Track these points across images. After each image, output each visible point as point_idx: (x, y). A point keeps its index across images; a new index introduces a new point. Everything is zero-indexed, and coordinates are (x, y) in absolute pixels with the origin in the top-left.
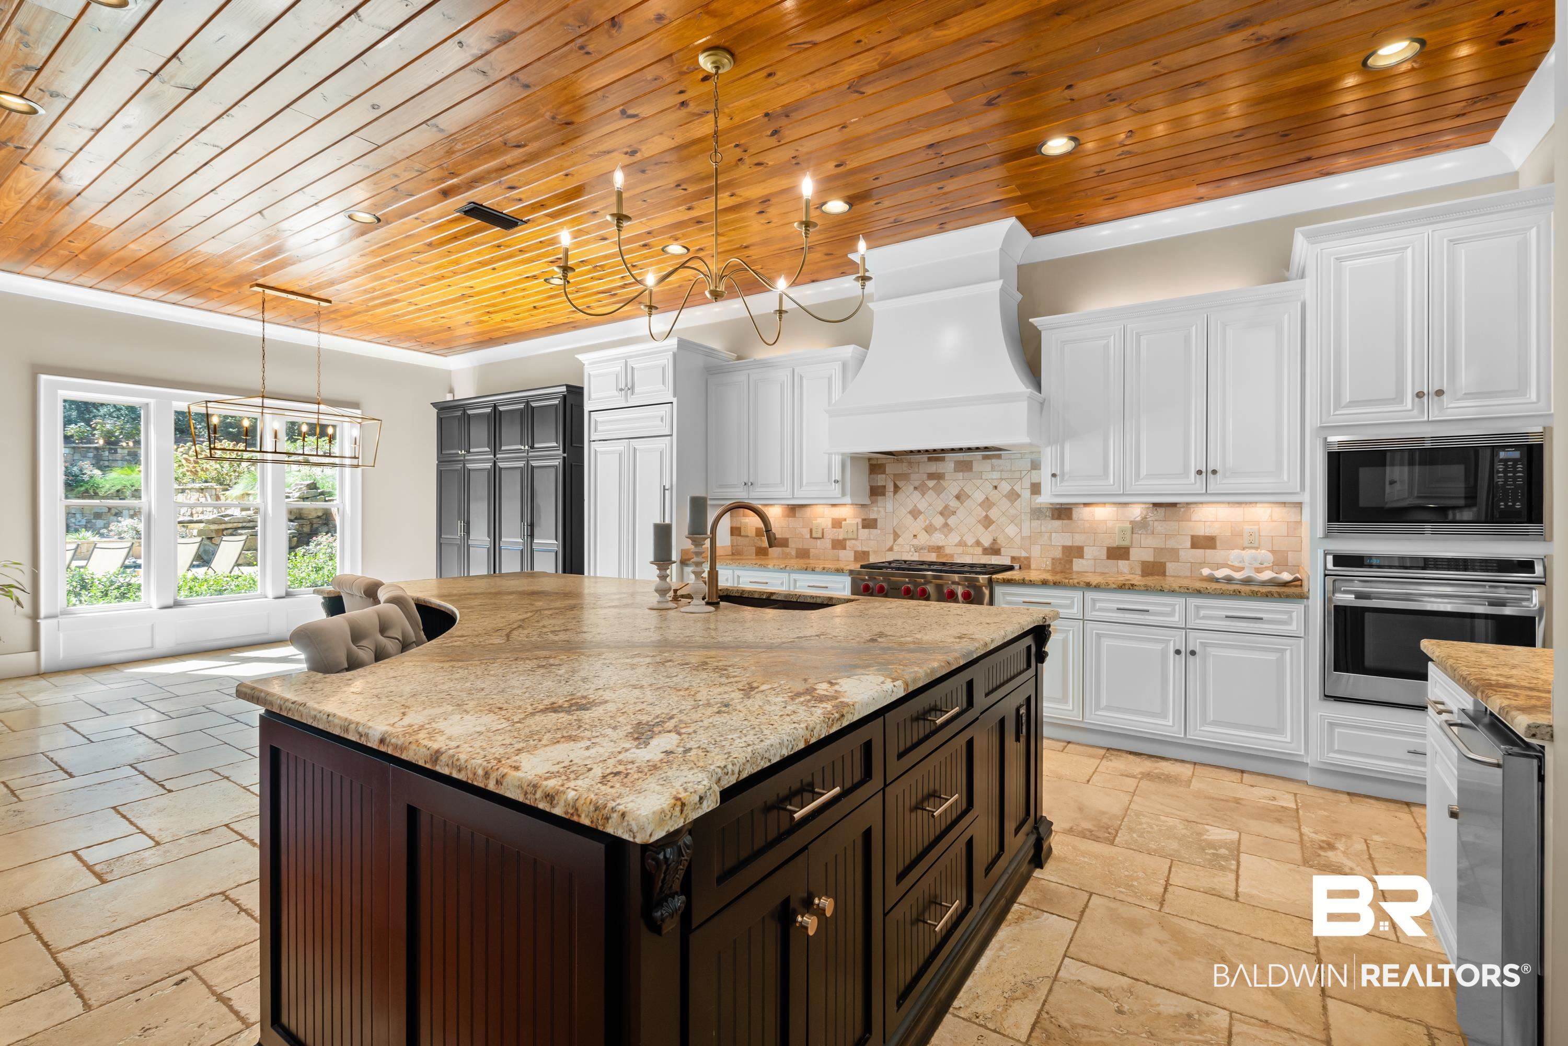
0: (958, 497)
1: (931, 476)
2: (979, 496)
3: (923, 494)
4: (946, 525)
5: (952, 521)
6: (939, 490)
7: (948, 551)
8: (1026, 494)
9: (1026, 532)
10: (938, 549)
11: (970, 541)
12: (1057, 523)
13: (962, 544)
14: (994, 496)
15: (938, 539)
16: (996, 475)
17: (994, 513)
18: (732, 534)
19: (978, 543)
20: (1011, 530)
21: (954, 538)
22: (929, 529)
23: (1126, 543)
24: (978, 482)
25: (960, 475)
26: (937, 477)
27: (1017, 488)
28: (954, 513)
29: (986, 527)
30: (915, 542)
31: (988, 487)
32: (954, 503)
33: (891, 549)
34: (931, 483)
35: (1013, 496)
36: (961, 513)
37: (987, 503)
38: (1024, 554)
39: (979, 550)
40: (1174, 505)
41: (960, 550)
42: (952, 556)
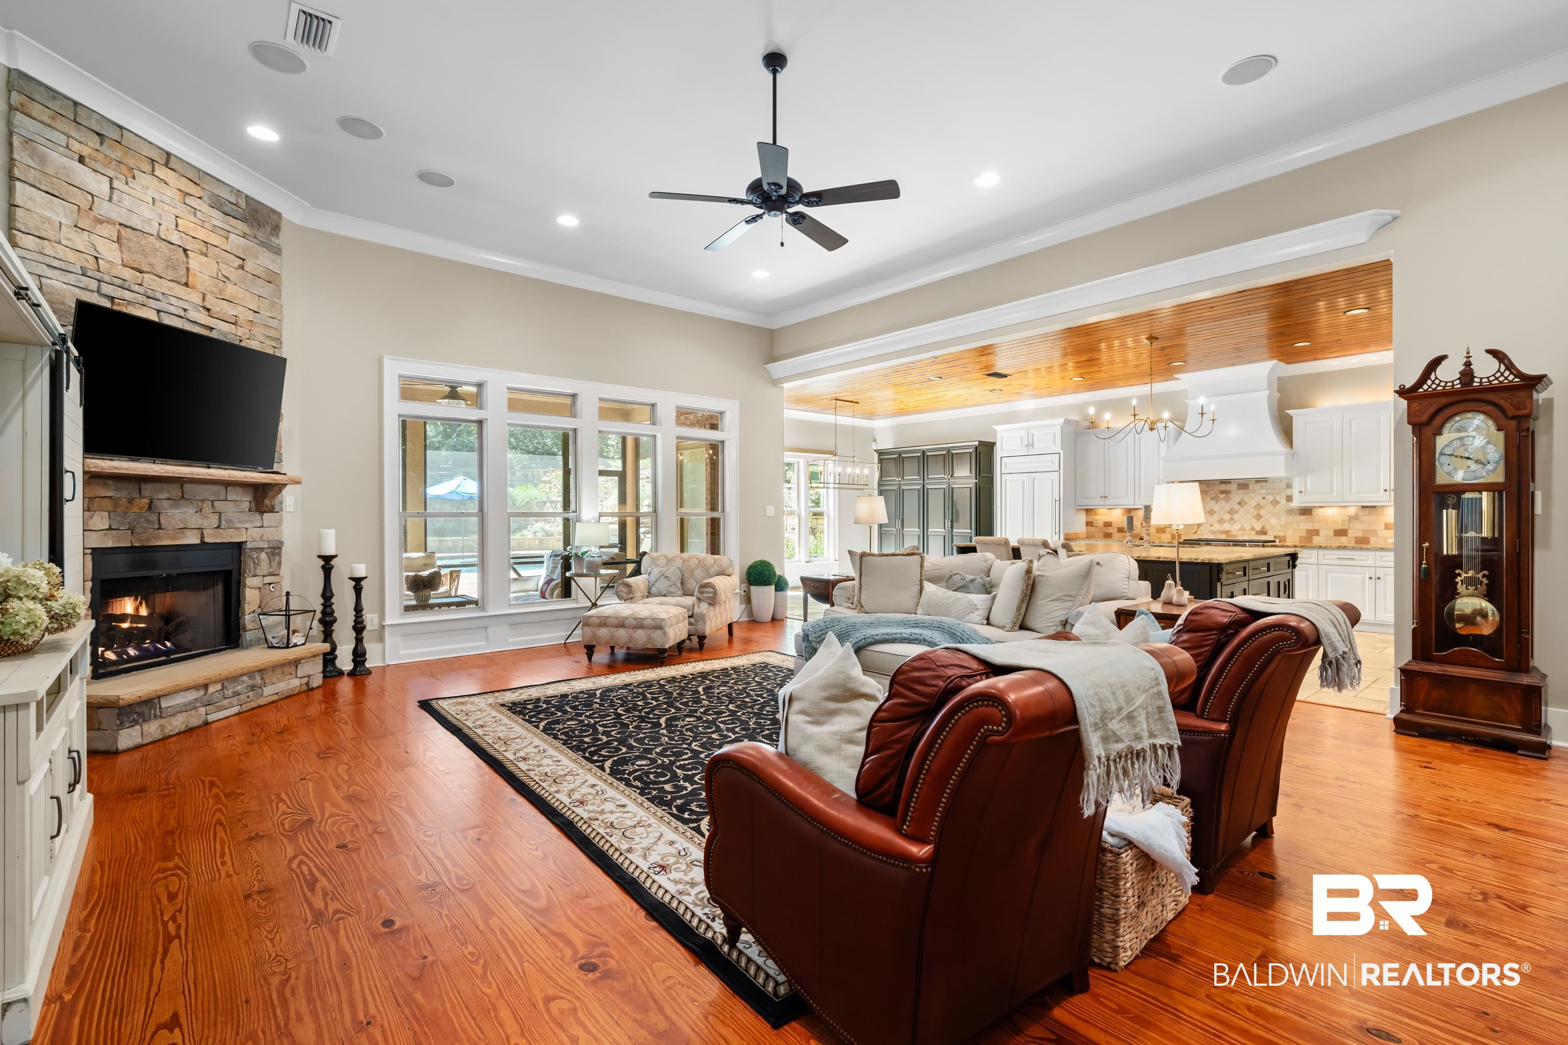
0: (1239, 504)
1: (1222, 492)
2: (1253, 503)
3: (1217, 502)
4: (1232, 519)
5: (1235, 517)
6: (1227, 500)
7: (1233, 533)
8: (1283, 501)
9: (1283, 521)
10: (1227, 532)
11: (1248, 527)
12: (1303, 517)
13: (1242, 529)
14: (1263, 502)
15: (1227, 526)
16: (1264, 491)
17: (1262, 512)
18: (1087, 525)
19: (1253, 529)
20: (1274, 521)
21: (1237, 526)
22: (1221, 521)
23: (1345, 527)
24: (1253, 495)
25: (1241, 491)
26: (1227, 492)
27: (1278, 498)
28: (1237, 512)
29: (1258, 520)
30: (1212, 528)
31: (1259, 498)
32: (1237, 507)
33: (1196, 533)
34: (1222, 496)
35: (1275, 503)
36: (1242, 512)
37: (1258, 507)
38: (1282, 534)
39: (1254, 532)
40: (1375, 507)
41: (1241, 532)
42: (1236, 536)
